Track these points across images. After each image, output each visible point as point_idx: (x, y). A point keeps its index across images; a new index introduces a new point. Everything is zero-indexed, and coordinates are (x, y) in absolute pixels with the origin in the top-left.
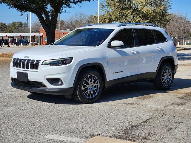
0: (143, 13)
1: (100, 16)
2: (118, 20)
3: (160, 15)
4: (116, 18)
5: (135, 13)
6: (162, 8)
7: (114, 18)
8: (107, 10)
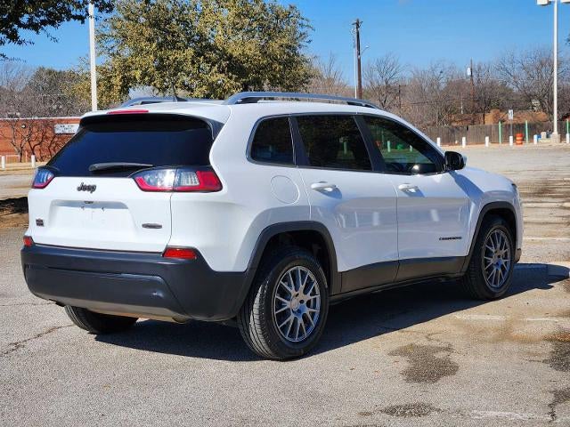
0: (230, 58)
1: (99, 69)
2: (150, 81)
3: (280, 64)
4: (144, 74)
5: (205, 58)
6: (285, 41)
7: (138, 74)
8: (116, 49)
